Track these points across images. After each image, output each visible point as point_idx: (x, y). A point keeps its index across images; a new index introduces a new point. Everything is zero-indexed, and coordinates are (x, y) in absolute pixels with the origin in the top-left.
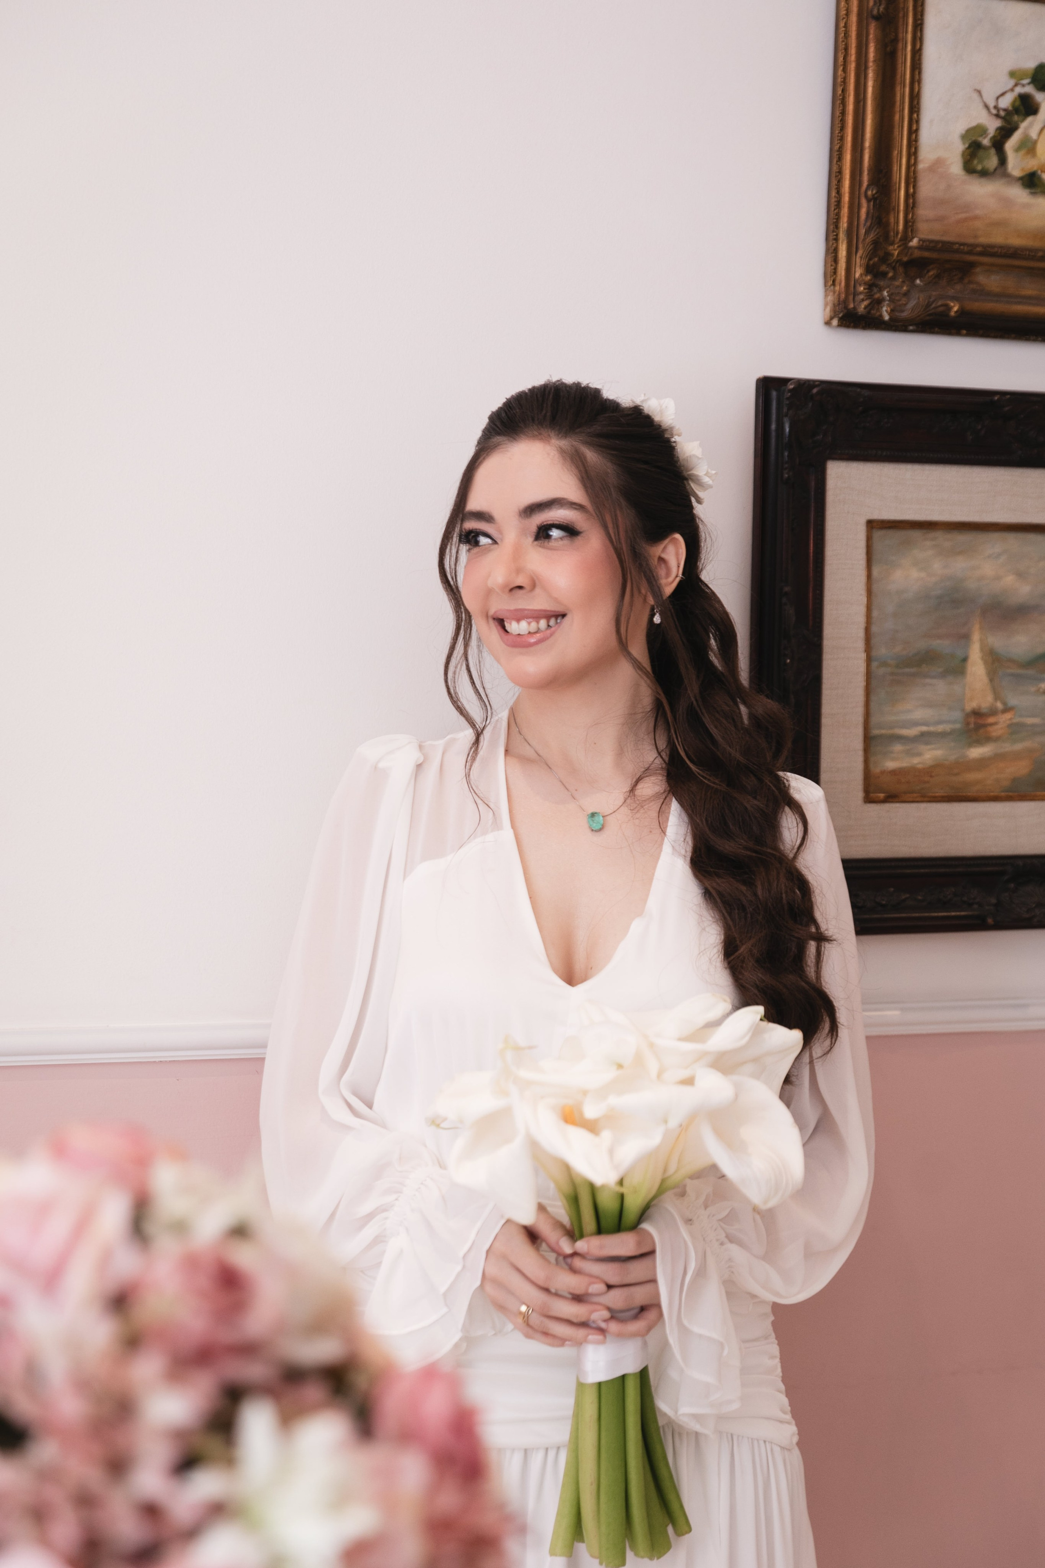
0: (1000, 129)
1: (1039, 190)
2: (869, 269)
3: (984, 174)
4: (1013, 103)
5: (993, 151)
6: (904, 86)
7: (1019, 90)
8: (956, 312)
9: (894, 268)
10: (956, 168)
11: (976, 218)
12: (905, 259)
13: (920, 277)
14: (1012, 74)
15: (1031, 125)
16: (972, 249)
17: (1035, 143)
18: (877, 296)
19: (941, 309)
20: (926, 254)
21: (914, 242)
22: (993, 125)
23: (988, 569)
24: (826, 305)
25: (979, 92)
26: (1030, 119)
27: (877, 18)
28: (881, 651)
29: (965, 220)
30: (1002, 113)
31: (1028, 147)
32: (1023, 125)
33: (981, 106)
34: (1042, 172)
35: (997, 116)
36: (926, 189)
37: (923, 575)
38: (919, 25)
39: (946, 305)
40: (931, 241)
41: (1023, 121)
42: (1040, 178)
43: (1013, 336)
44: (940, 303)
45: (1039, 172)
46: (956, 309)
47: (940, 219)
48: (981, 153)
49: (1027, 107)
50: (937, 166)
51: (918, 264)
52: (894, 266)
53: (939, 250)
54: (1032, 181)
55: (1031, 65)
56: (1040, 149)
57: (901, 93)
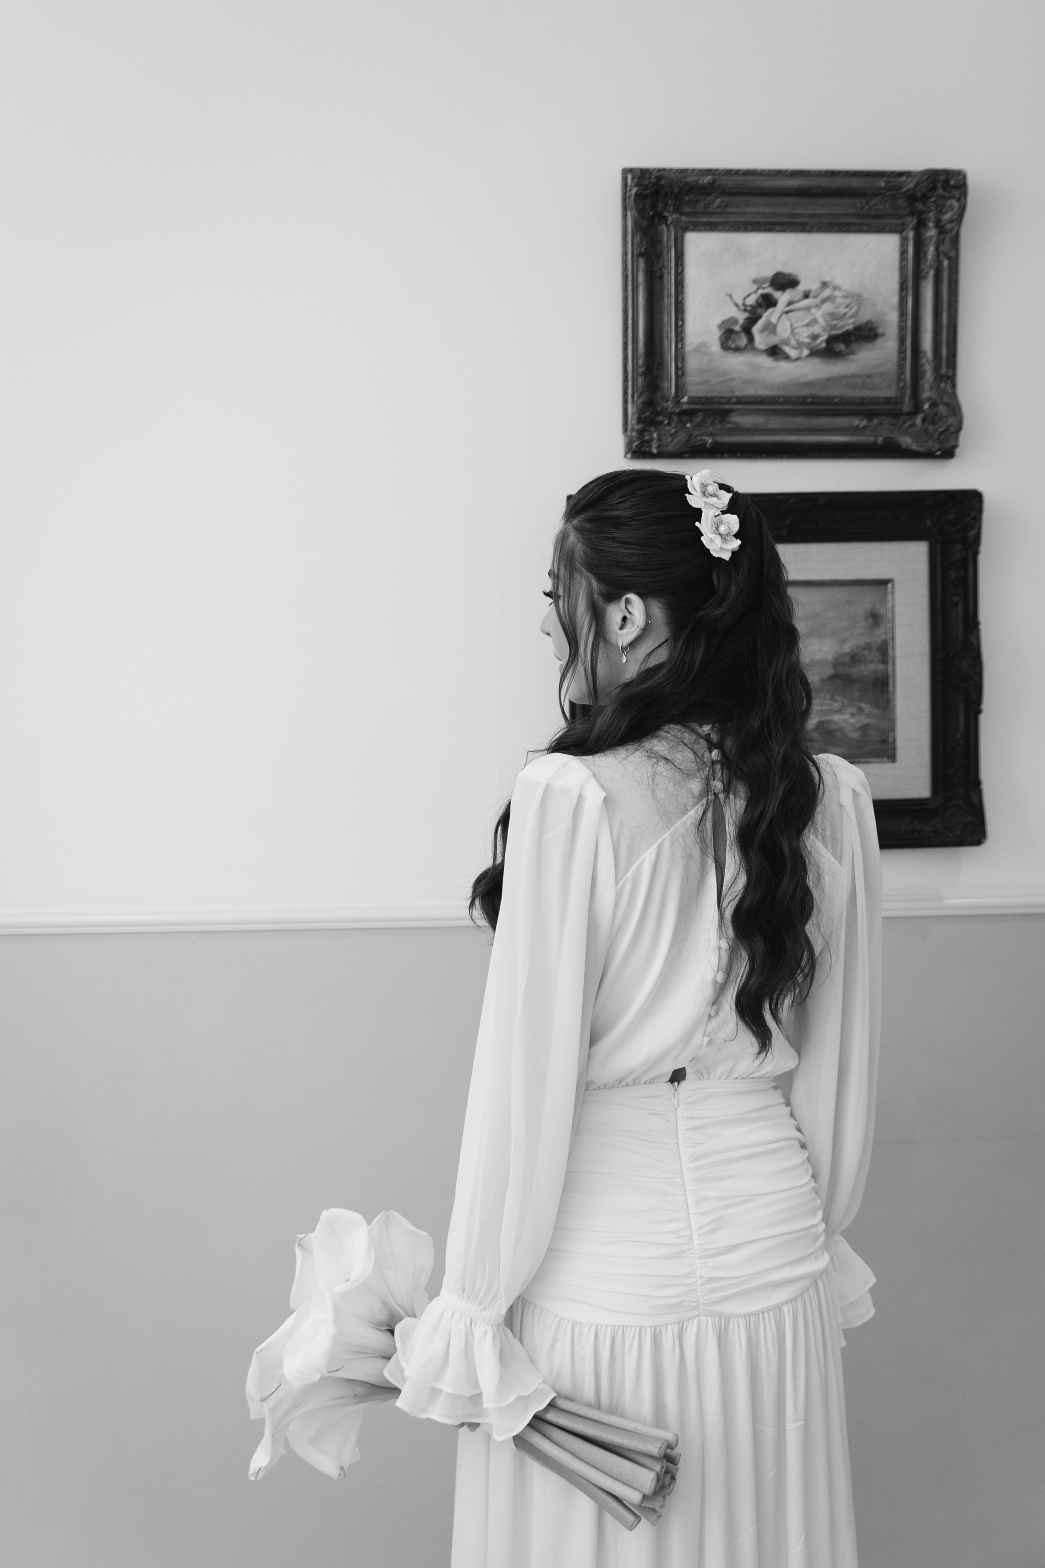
0: (748, 319)
1: (779, 357)
2: (640, 421)
3: (737, 349)
4: (757, 301)
5: (743, 334)
6: (670, 297)
7: (761, 291)
8: (710, 444)
9: (670, 418)
10: (715, 346)
11: (732, 379)
12: (677, 411)
13: (691, 421)
14: (755, 281)
15: (771, 314)
16: (728, 401)
17: (775, 326)
18: (647, 438)
20: (693, 407)
21: (685, 399)
22: (742, 317)
25: (730, 296)
26: (770, 310)
27: (640, 255)
29: (724, 381)
30: (749, 308)
31: (771, 328)
32: (766, 315)
33: (732, 305)
34: (782, 344)
35: (745, 310)
36: (693, 363)
38: (680, 256)
39: (704, 440)
40: (696, 398)
41: (765, 312)
42: (780, 349)
43: (764, 455)
44: (699, 438)
45: (780, 344)
46: (710, 441)
47: (706, 382)
48: (734, 336)
49: (768, 302)
50: (701, 348)
51: (690, 414)
52: (669, 416)
53: (704, 404)
54: (775, 352)
55: (770, 273)
56: (779, 329)
57: (668, 302)
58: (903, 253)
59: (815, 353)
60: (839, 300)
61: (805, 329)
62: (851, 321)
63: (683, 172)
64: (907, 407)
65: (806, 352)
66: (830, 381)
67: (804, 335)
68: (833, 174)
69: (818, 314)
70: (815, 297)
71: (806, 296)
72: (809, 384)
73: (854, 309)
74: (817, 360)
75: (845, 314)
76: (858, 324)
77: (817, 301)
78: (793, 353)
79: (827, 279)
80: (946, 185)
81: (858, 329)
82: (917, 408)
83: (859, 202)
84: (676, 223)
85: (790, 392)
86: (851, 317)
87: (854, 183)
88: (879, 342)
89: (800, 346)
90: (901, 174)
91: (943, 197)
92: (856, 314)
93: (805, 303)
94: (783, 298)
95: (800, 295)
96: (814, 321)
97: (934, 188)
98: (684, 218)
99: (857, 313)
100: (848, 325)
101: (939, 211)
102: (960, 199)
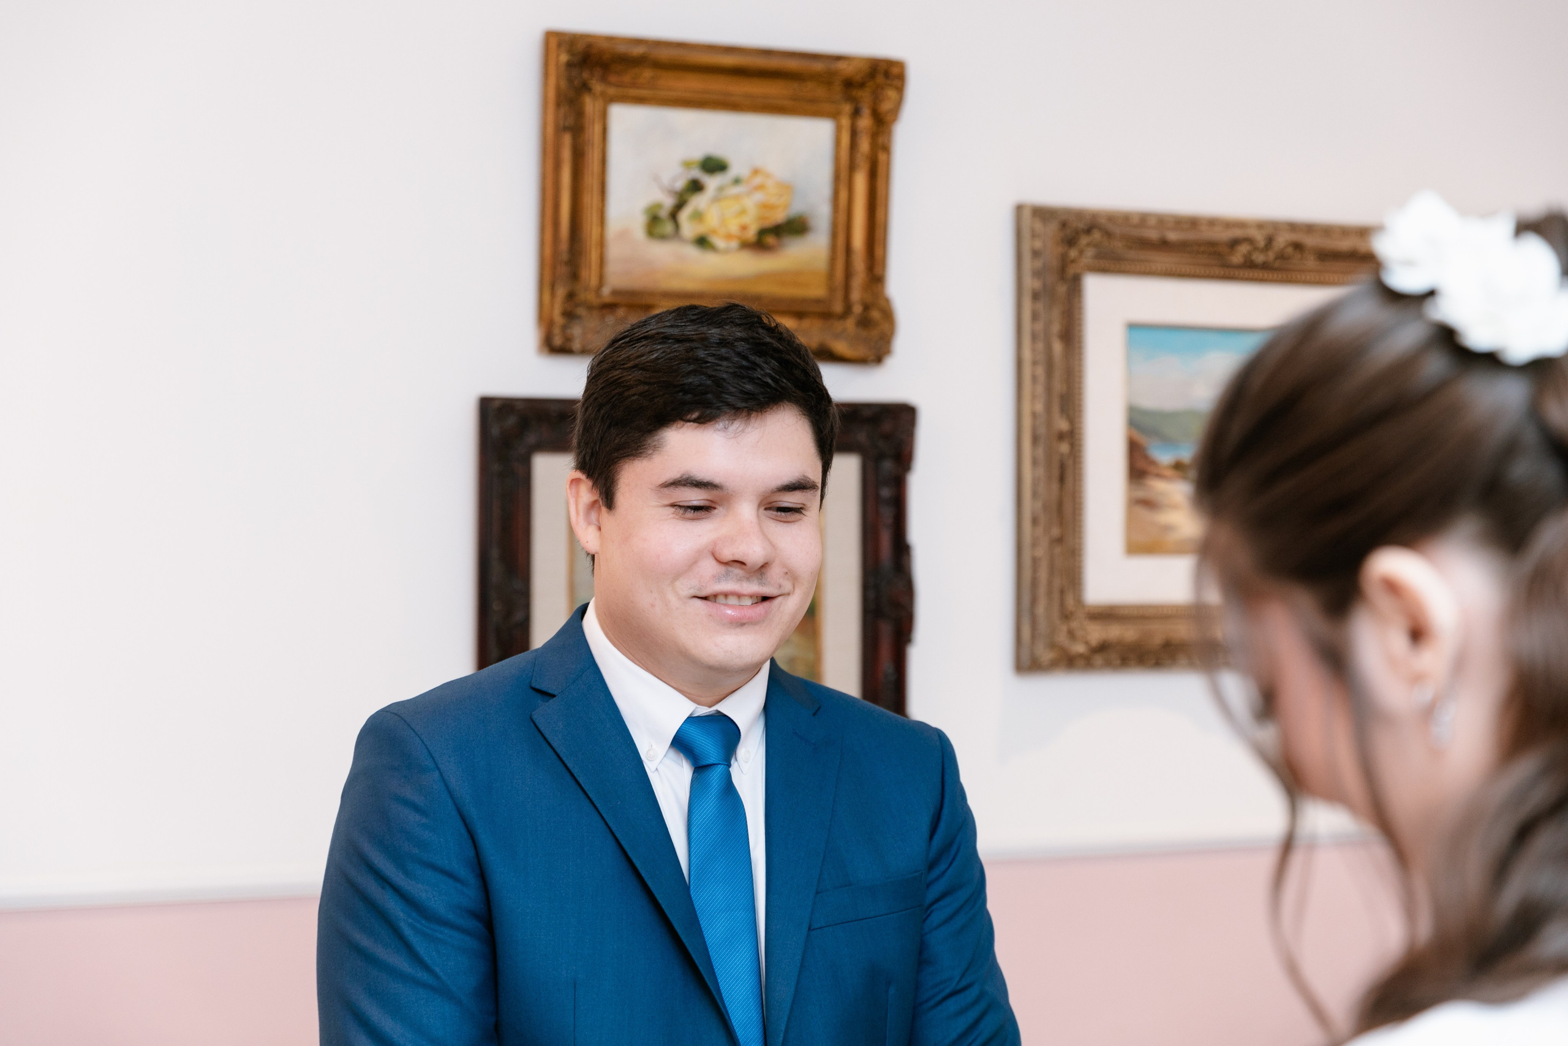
0: (675, 205)
1: (707, 248)
2: (564, 315)
3: (663, 237)
4: (686, 185)
5: (669, 220)
6: (594, 176)
7: (690, 175)
9: (588, 311)
10: (640, 234)
11: (657, 270)
12: (598, 303)
13: (612, 314)
14: (683, 164)
15: (700, 200)
16: (652, 294)
17: (704, 213)
18: (570, 333)
20: (615, 299)
21: (606, 291)
22: (669, 202)
24: (538, 338)
25: (656, 178)
26: (699, 196)
27: (566, 129)
29: (649, 272)
30: (677, 194)
31: (698, 216)
32: (694, 202)
33: (659, 188)
34: (710, 234)
35: (673, 195)
36: (615, 251)
40: (619, 289)
41: (693, 198)
42: (709, 240)
45: (708, 234)
47: (628, 272)
48: (659, 222)
49: (696, 187)
50: (624, 234)
51: (609, 307)
52: (590, 308)
53: (627, 297)
54: (702, 242)
55: (698, 155)
56: (707, 216)
57: (590, 180)
58: (838, 143)
59: (745, 245)
60: (770, 189)
61: (735, 219)
62: (783, 212)
63: (611, 39)
64: (838, 307)
65: (734, 244)
66: (760, 277)
67: (733, 227)
68: (768, 53)
69: (749, 203)
70: (746, 184)
71: (737, 181)
72: (737, 279)
73: (787, 200)
74: (746, 254)
75: (777, 204)
76: (789, 215)
77: (747, 189)
78: (719, 242)
79: (758, 165)
80: (887, 74)
81: (788, 221)
82: (848, 310)
83: (795, 85)
84: (603, 94)
86: (783, 208)
87: (792, 65)
88: (811, 236)
89: (729, 237)
90: (838, 58)
91: (882, 87)
92: (786, 206)
93: (735, 190)
94: (712, 183)
95: (730, 181)
96: (743, 212)
97: (873, 76)
98: (612, 89)
99: (789, 202)
100: (779, 217)
101: (876, 99)
102: (900, 89)
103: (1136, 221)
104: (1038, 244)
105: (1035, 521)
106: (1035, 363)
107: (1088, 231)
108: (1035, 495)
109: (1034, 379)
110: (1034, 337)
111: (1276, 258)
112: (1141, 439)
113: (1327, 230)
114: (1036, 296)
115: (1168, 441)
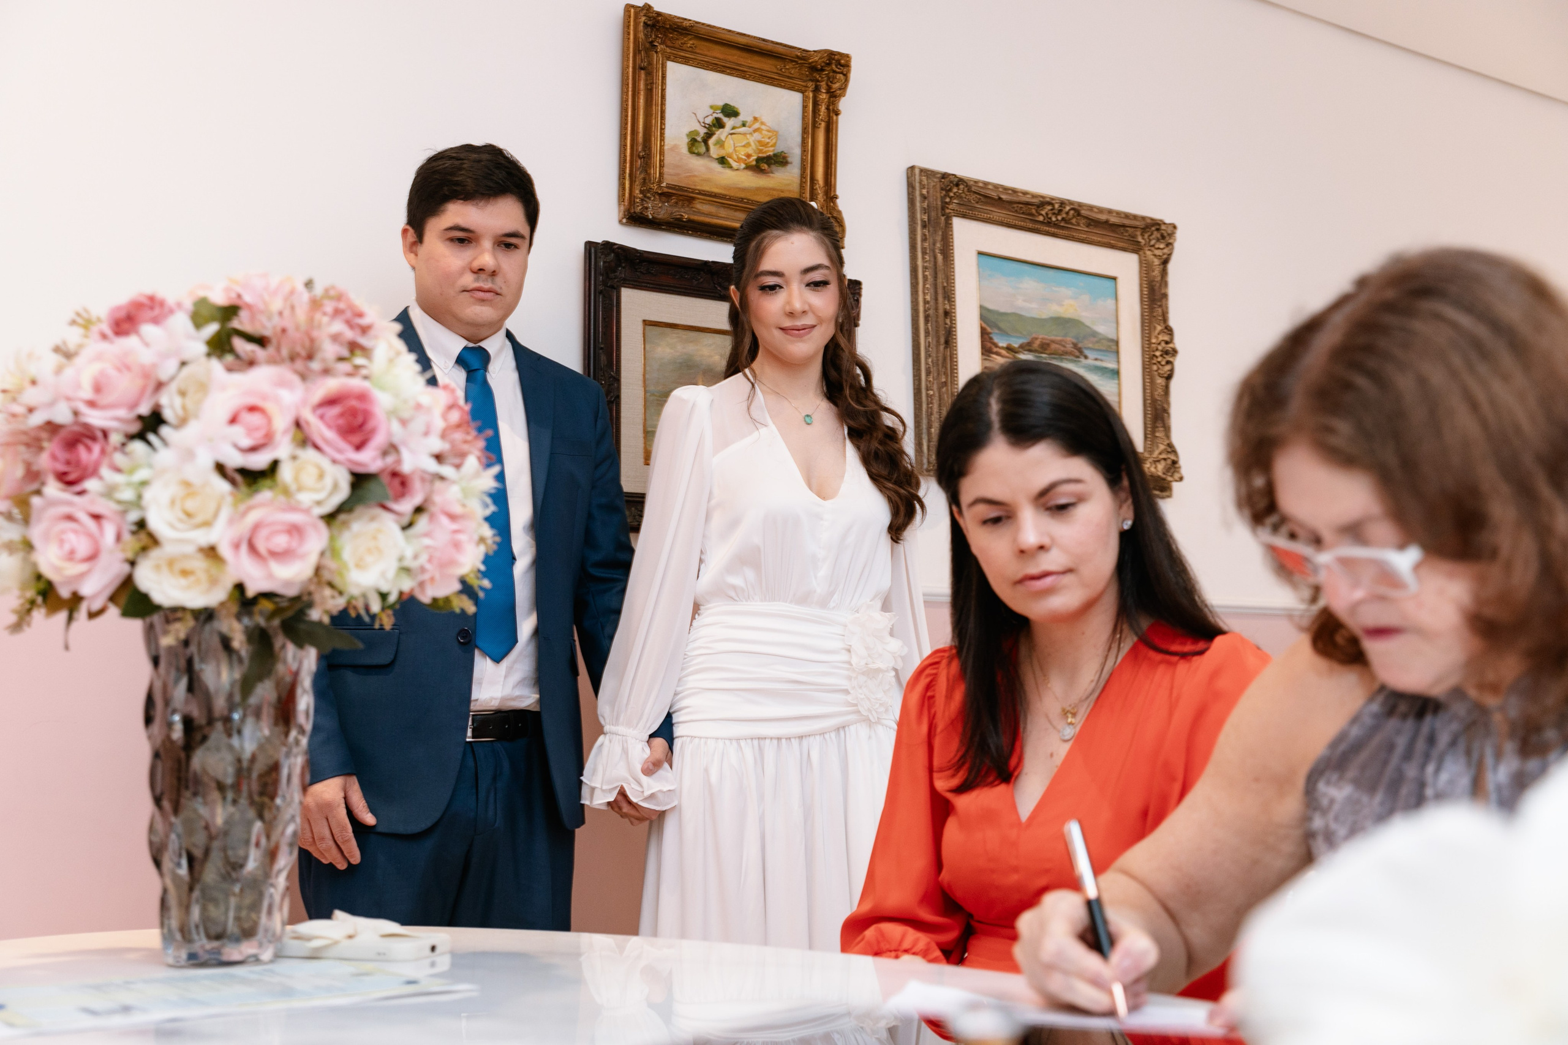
0: (706, 134)
1: (726, 166)
2: (641, 192)
3: (698, 154)
4: (713, 122)
5: (703, 144)
6: (658, 106)
7: (715, 115)
8: (686, 219)
9: (654, 196)
10: (684, 149)
11: (695, 176)
12: (660, 192)
13: (667, 202)
14: (711, 107)
15: (722, 133)
16: (693, 191)
17: (724, 143)
18: (645, 206)
19: (678, 216)
20: (670, 191)
21: (664, 185)
22: (702, 131)
23: (706, 351)
24: (619, 211)
25: (695, 114)
26: (721, 130)
28: (651, 388)
29: (690, 176)
30: (707, 126)
31: (720, 144)
32: (718, 133)
33: (696, 121)
34: (728, 156)
35: (705, 127)
36: (668, 159)
37: (672, 351)
38: (664, 77)
39: (681, 215)
40: (673, 185)
41: (717, 130)
42: (727, 160)
44: (678, 214)
45: (726, 157)
46: (686, 217)
47: (677, 175)
48: (697, 144)
49: (719, 124)
50: (674, 148)
51: (667, 195)
53: (677, 190)
54: (722, 161)
55: (721, 103)
56: (726, 145)
57: (656, 109)
58: (805, 107)
59: (748, 167)
60: (764, 132)
61: (743, 149)
62: (772, 149)
63: (670, 17)
65: (743, 166)
66: (759, 190)
67: (742, 153)
69: (752, 139)
70: (750, 127)
71: (744, 125)
72: (743, 190)
73: (774, 141)
74: (749, 173)
75: (768, 143)
76: (776, 152)
77: (750, 130)
78: (734, 165)
79: (757, 116)
80: (837, 63)
81: (775, 155)
83: (780, 65)
84: (663, 52)
85: (732, 193)
86: (772, 146)
87: (780, 49)
88: (789, 167)
89: (739, 160)
91: (834, 72)
92: (774, 145)
93: (743, 129)
94: (729, 122)
95: (740, 124)
97: (829, 64)
98: (668, 50)
99: (775, 143)
100: (770, 151)
101: (831, 80)
102: (846, 76)
103: (981, 185)
104: (924, 192)
105: (928, 373)
106: (925, 268)
107: (957, 185)
108: (928, 356)
109: (925, 278)
110: (924, 253)
111: (1063, 219)
112: (989, 330)
113: (1091, 208)
114: (924, 226)
115: (1004, 333)
